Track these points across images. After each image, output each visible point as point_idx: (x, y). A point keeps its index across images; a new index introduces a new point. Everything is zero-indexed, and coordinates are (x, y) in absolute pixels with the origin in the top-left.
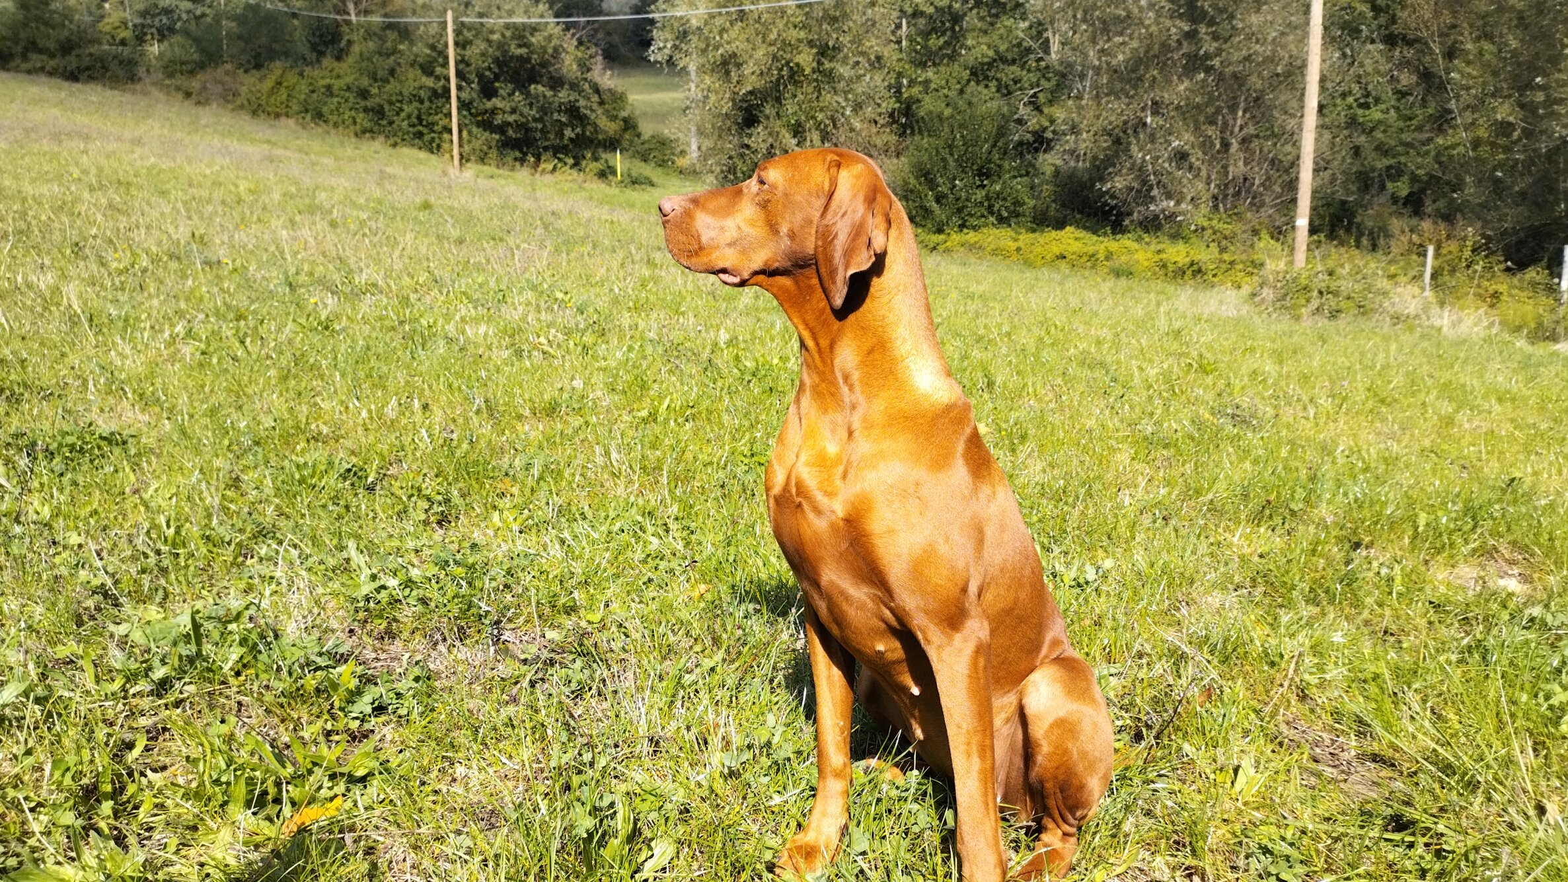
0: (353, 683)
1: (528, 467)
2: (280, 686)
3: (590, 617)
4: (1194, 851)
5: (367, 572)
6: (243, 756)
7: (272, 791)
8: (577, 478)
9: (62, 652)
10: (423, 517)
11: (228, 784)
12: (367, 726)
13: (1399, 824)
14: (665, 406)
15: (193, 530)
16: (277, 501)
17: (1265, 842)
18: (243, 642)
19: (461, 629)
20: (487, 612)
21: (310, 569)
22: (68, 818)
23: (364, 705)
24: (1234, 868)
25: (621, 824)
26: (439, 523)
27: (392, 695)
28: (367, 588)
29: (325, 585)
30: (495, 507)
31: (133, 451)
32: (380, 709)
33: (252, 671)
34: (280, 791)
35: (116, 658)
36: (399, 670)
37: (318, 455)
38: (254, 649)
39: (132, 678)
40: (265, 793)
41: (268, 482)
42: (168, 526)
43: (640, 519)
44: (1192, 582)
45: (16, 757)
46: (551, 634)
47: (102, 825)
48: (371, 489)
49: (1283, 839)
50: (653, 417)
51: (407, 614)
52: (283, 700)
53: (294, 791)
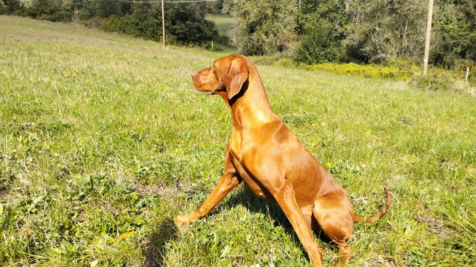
0: (136, 198)
1: (186, 135)
2: (116, 198)
3: (205, 180)
4: (391, 254)
5: (140, 165)
6: (105, 218)
7: (114, 228)
8: (201, 138)
9: (53, 187)
10: (156, 149)
11: (101, 226)
12: (140, 210)
13: (457, 247)
15: (90, 152)
16: (114, 144)
17: (414, 251)
18: (105, 185)
19: (167, 182)
20: (175, 178)
21: (123, 164)
22: (57, 235)
23: (140, 204)
24: (404, 259)
25: (216, 240)
26: (160, 151)
27: (147, 201)
28: (140, 170)
29: (128, 169)
30: (176, 147)
31: (72, 129)
32: (144, 206)
33: (107, 194)
34: (116, 229)
35: (69, 189)
36: (149, 194)
37: (125, 131)
38: (108, 187)
39: (73, 195)
40: (112, 229)
41: (111, 138)
42: (83, 151)
43: (220, 151)
44: (390, 172)
45: (42, 217)
46: (194, 185)
47: (66, 237)
48: (140, 141)
49: (419, 250)
50: (223, 120)
51: (152, 178)
52: (116, 202)
53: (120, 229)
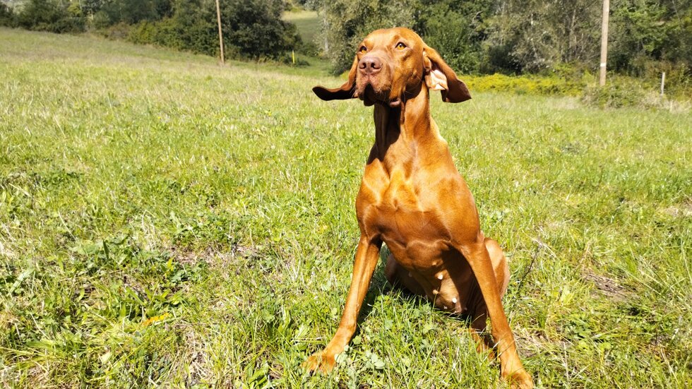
0: (173, 268)
1: (250, 181)
2: (141, 270)
3: (275, 239)
4: (540, 326)
5: (179, 224)
6: (125, 297)
7: (137, 310)
8: (272, 185)
9: (50, 259)
10: (205, 203)
11: (119, 308)
12: (179, 286)
13: (634, 311)
14: (311, 154)
15: (106, 210)
16: (142, 198)
17: (574, 321)
18: (126, 252)
19: (219, 246)
20: (231, 239)
21: (155, 224)
22: (51, 321)
23: (178, 277)
24: (558, 332)
25: (286, 318)
26: (212, 206)
27: (189, 273)
28: (179, 231)
29: (162, 230)
30: (236, 198)
31: (81, 180)
32: (184, 279)
33: (130, 265)
34: (141, 311)
35: (72, 260)
36: (193, 263)
37: (159, 179)
38: (130, 255)
39: (79, 268)
40: (134, 312)
41: (139, 190)
42: (95, 208)
43: (298, 200)
44: (545, 217)
45: (29, 298)
46: (261, 248)
47: (66, 325)
48: (182, 192)
49: (581, 318)
50: (305, 159)
51: (197, 243)
52: (143, 275)
53: (148, 311)
